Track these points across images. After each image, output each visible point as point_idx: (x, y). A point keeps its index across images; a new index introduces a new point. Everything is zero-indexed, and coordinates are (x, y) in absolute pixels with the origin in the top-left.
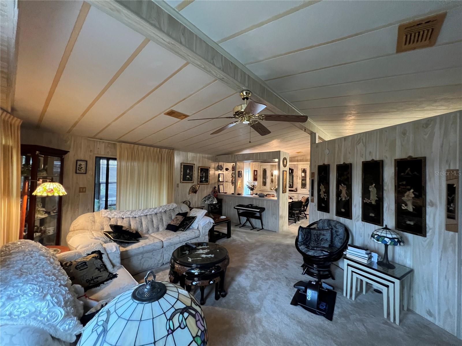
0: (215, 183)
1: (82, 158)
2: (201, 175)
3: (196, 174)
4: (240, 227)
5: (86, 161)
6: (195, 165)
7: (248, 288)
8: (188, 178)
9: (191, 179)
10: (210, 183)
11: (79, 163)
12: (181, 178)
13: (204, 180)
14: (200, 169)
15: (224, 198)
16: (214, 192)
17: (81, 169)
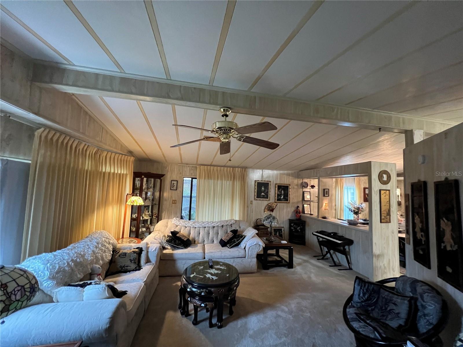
0: (298, 202)
1: (175, 179)
2: (279, 193)
3: (273, 192)
4: (318, 259)
5: (177, 181)
6: (272, 183)
7: (251, 332)
8: (262, 195)
9: (266, 197)
10: (291, 201)
11: (173, 182)
12: (255, 195)
13: (282, 197)
14: (277, 186)
15: (308, 220)
16: (297, 212)
17: (174, 186)
